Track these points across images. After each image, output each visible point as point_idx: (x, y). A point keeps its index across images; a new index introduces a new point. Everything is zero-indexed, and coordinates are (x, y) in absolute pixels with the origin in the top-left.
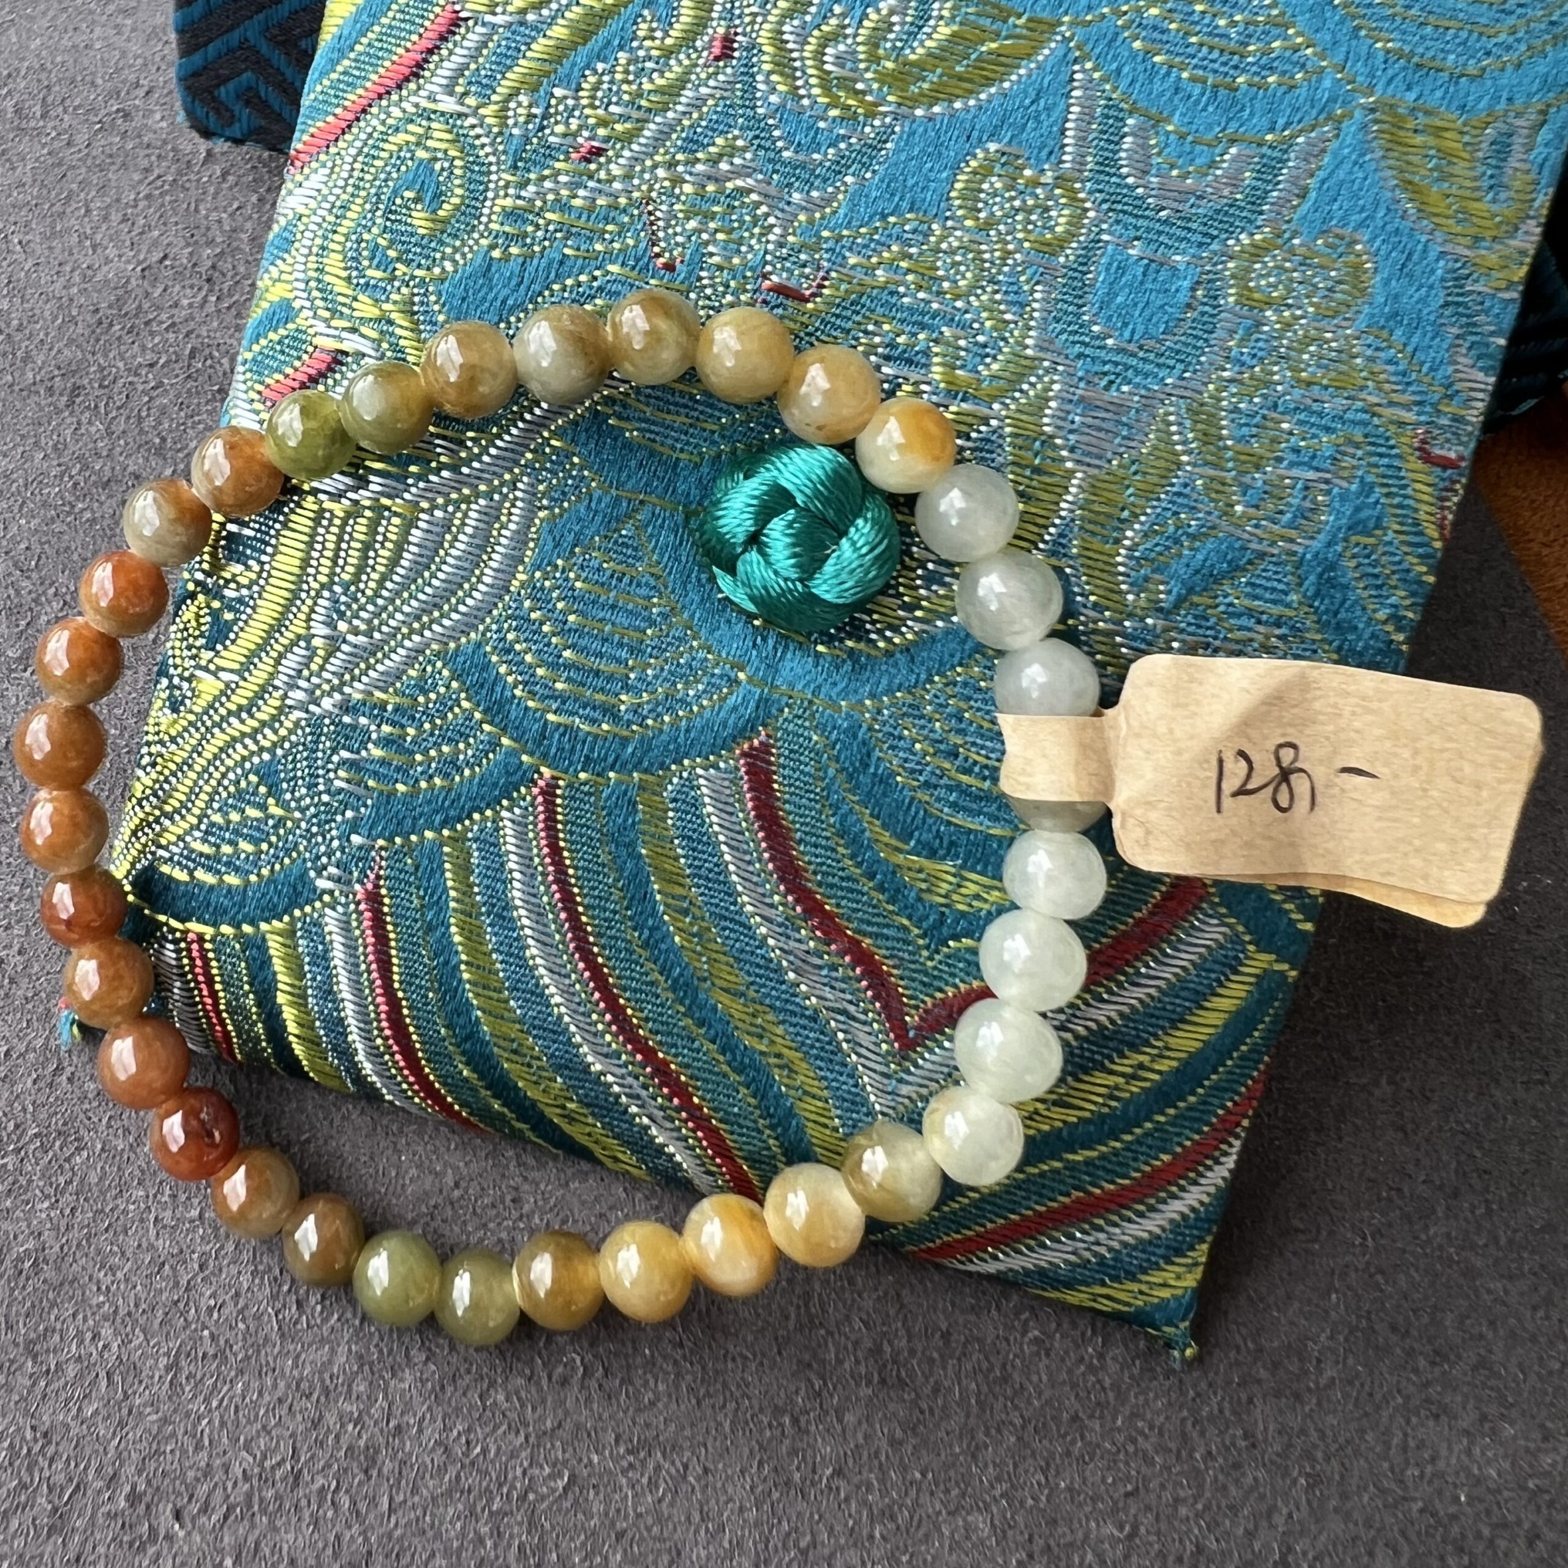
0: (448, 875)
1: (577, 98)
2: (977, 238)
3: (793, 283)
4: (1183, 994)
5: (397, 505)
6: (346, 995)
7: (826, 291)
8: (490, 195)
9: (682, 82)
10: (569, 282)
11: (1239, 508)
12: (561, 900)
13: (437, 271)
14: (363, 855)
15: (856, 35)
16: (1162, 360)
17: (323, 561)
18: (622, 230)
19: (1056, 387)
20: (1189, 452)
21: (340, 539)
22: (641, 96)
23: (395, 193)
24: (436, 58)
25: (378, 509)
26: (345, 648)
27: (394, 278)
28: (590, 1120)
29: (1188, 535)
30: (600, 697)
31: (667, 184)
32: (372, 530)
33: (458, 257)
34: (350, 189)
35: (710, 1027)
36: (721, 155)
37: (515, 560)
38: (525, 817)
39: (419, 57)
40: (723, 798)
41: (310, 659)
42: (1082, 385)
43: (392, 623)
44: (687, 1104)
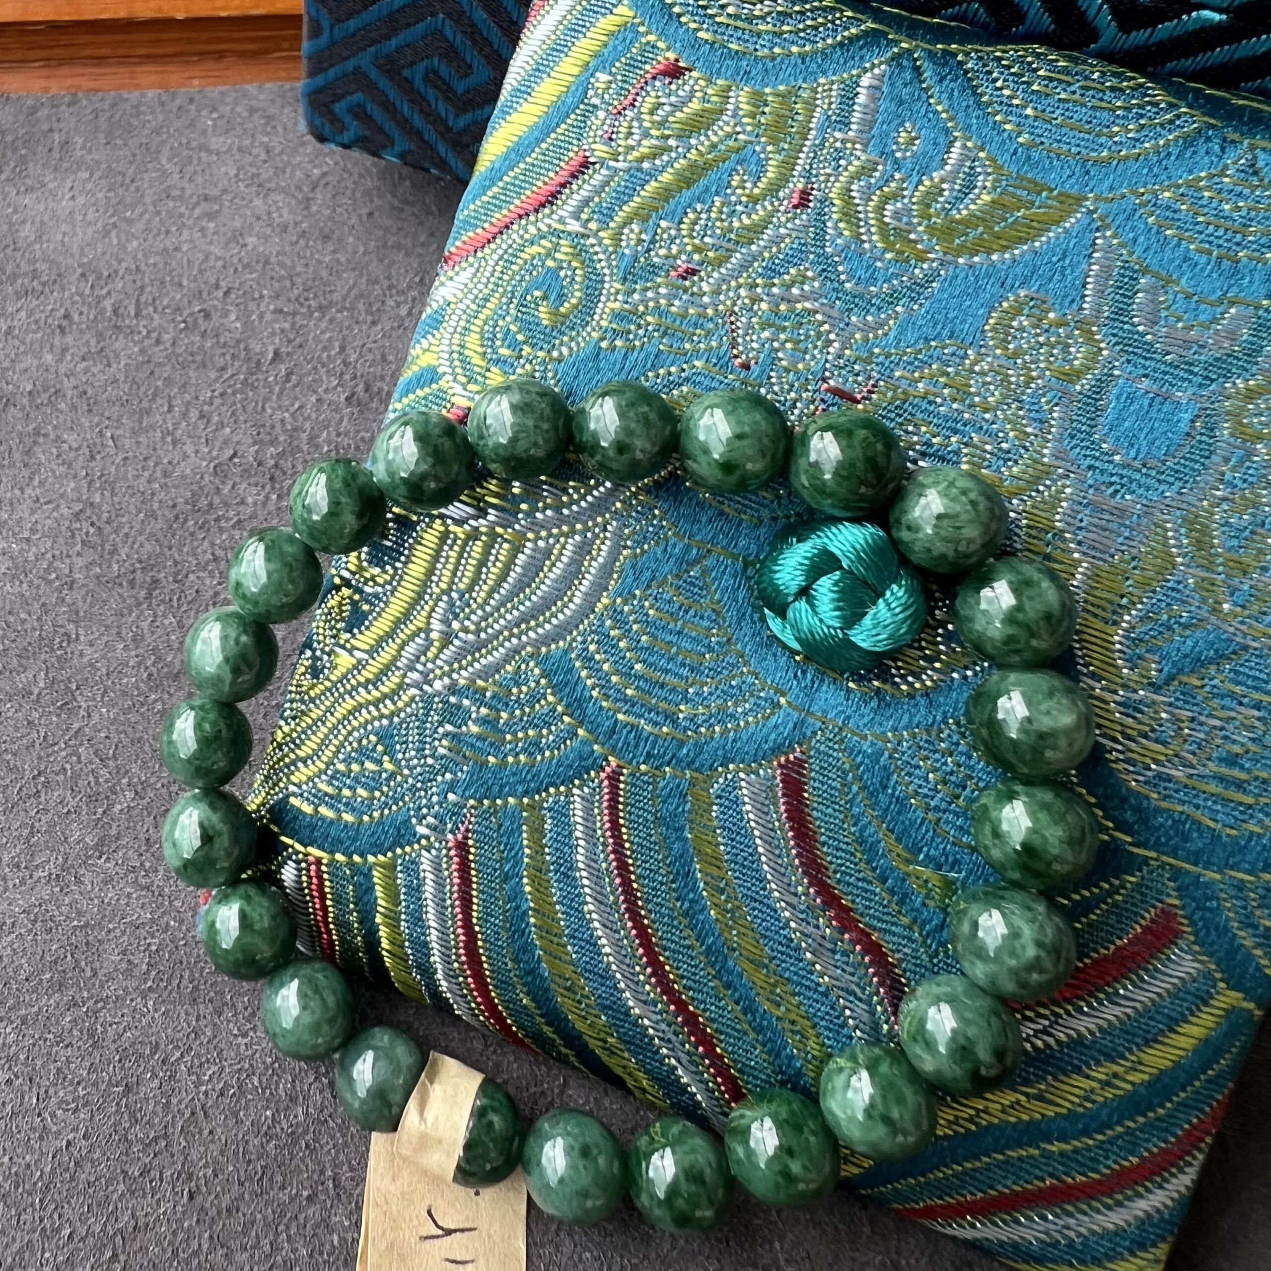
0: (525, 835)
1: (679, 230)
2: (1006, 364)
3: (847, 388)
4: (1159, 1017)
5: (508, 534)
6: (432, 924)
7: (874, 396)
8: (603, 298)
9: (766, 223)
10: (661, 371)
11: (1226, 606)
12: (617, 868)
13: (555, 354)
14: (456, 811)
15: (912, 196)
16: (1162, 477)
17: (445, 572)
18: (709, 334)
19: (1068, 490)
20: (1185, 556)
21: (460, 556)
22: (731, 231)
23: (527, 291)
24: (567, 191)
25: (493, 536)
26: (456, 642)
27: (521, 357)
28: (626, 1055)
29: (1180, 624)
30: (663, 705)
31: (747, 301)
32: (486, 552)
33: (573, 344)
34: (490, 286)
35: (736, 990)
36: (794, 282)
37: (600, 587)
38: (591, 795)
39: (553, 189)
40: (760, 799)
41: (428, 649)
42: (1091, 491)
43: (496, 626)
44: (710, 1052)
